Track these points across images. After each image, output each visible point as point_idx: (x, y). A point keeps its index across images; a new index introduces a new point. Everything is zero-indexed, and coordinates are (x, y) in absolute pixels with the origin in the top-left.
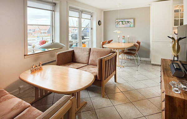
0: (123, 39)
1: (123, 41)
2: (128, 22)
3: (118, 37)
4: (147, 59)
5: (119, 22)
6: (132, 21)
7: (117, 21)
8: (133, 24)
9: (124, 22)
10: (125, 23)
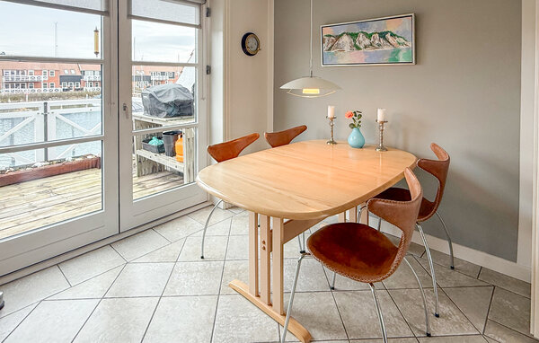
0: (352, 126)
1: (353, 138)
2: (383, 35)
3: (330, 115)
4: (497, 264)
5: (338, 37)
6: (404, 26)
7: (328, 31)
8: (411, 44)
9: (361, 37)
10: (367, 42)
